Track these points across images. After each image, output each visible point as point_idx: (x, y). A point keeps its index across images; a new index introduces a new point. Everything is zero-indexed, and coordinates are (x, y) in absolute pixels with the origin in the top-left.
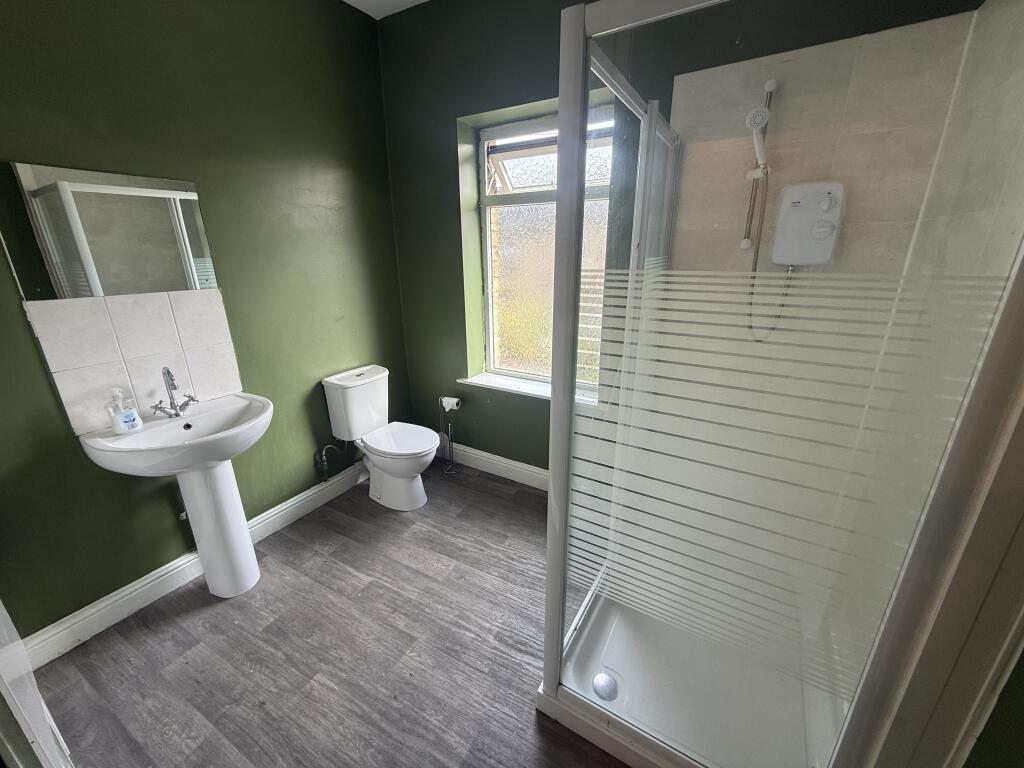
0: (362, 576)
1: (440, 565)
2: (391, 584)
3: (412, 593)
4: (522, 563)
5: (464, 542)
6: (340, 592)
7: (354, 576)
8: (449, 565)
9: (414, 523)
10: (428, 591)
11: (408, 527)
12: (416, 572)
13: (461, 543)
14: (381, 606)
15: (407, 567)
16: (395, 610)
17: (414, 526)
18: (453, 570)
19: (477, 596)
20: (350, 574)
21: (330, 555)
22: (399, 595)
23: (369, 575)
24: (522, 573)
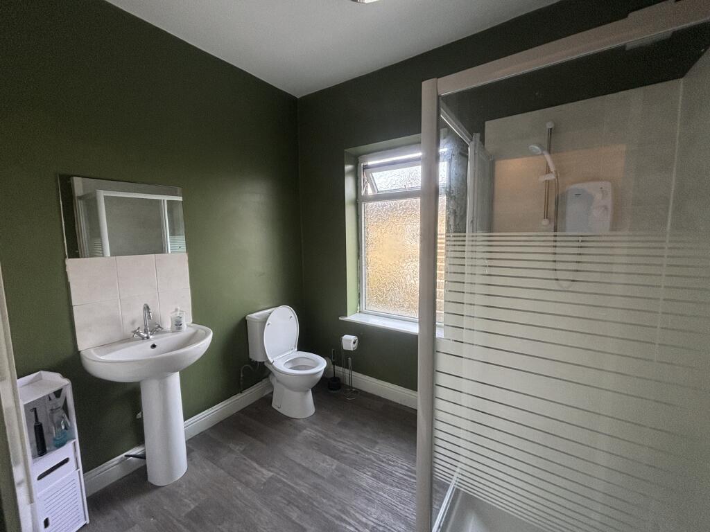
0: (264, 471)
1: (327, 465)
2: (287, 479)
3: (303, 489)
4: (390, 465)
5: (344, 446)
6: (247, 484)
7: (259, 471)
8: (332, 465)
9: (305, 429)
10: (316, 487)
11: (300, 431)
12: (307, 469)
13: (341, 446)
14: (279, 498)
15: (299, 465)
16: (290, 502)
17: (305, 431)
18: (336, 469)
19: (356, 493)
20: (255, 469)
21: (241, 452)
22: (293, 488)
23: (269, 470)
24: (391, 474)
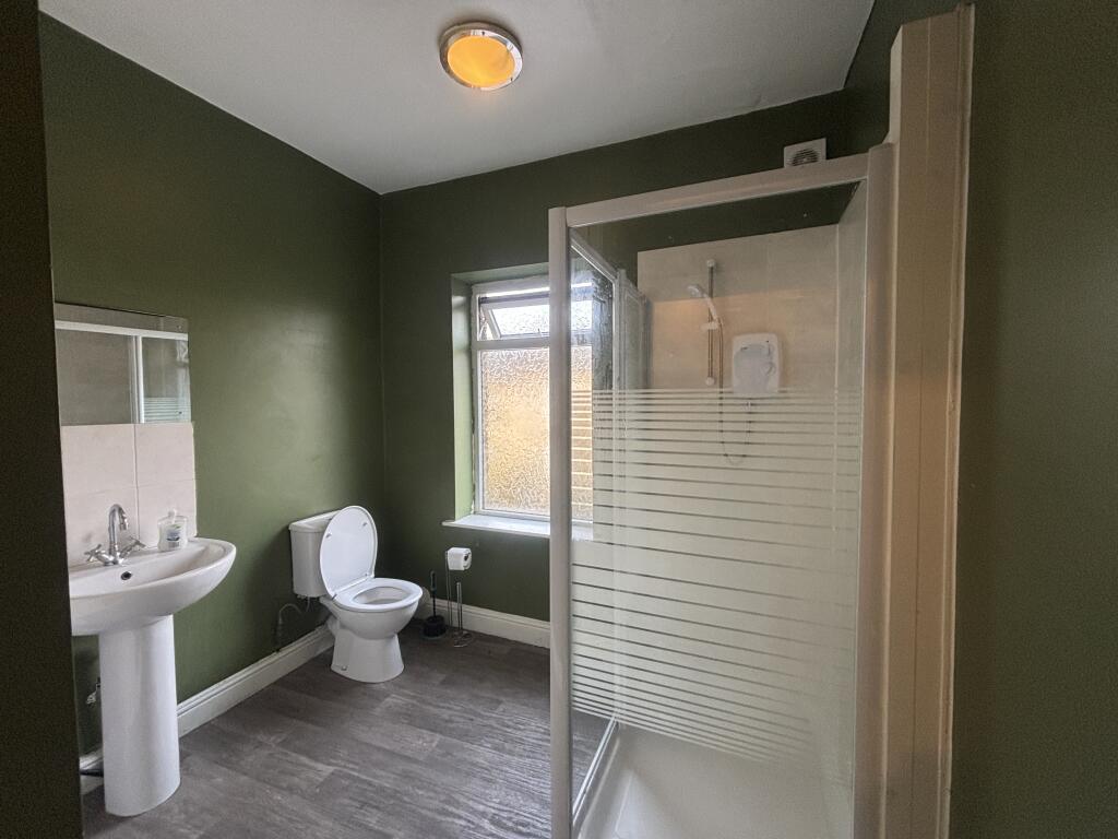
0: (320, 766)
1: (422, 742)
2: (359, 772)
3: (386, 780)
4: (520, 729)
5: (450, 712)
6: (291, 789)
7: (310, 768)
8: (432, 741)
9: (388, 696)
10: (406, 776)
11: (380, 701)
12: (392, 754)
13: (446, 714)
14: (346, 801)
15: (379, 749)
16: (363, 804)
17: (388, 699)
18: (437, 746)
19: (468, 774)
20: (305, 765)
21: (278, 745)
22: (370, 784)
23: (329, 764)
24: (521, 741)
